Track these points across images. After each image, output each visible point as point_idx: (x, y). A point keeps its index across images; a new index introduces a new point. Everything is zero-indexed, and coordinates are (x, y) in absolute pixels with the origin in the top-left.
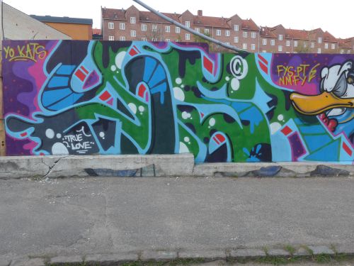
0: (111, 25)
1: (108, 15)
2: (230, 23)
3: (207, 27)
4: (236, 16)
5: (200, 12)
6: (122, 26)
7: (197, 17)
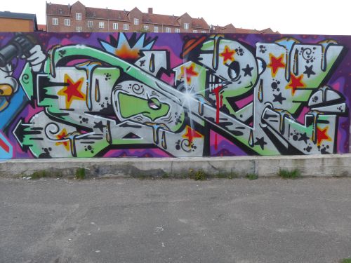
0: (55, 21)
1: (52, 10)
2: (180, 21)
3: (156, 25)
4: (186, 14)
5: (150, 10)
6: (67, 22)
7: (147, 15)
